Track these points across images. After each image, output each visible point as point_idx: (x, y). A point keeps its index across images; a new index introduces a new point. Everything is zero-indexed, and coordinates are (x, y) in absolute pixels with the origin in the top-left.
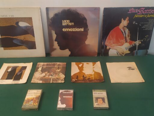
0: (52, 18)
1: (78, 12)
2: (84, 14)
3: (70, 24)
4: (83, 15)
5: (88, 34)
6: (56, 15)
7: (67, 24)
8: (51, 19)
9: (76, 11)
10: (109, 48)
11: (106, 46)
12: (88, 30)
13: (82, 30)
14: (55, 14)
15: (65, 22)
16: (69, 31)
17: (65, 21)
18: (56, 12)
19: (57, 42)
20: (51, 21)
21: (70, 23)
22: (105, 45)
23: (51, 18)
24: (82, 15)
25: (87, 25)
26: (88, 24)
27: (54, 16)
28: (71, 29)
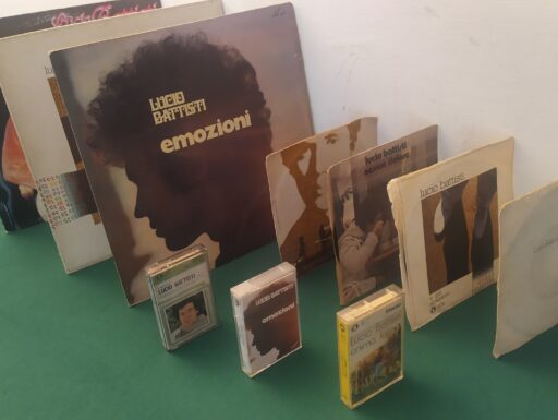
0: (97, 100)
1: (210, 41)
2: (238, 47)
3: (191, 109)
4: (234, 50)
5: (271, 134)
6: (113, 81)
7: (177, 114)
8: (92, 111)
9: (202, 38)
10: (30, 190)
11: (15, 188)
12: (269, 113)
13: (245, 120)
14: (104, 75)
15: (166, 104)
16: (192, 143)
17: (164, 99)
18: (110, 64)
19: (146, 221)
20: (94, 122)
21: (187, 107)
22: (8, 184)
23: (91, 105)
24: (232, 54)
25: (261, 94)
26: (261, 89)
27: (101, 90)
28: (200, 131)
